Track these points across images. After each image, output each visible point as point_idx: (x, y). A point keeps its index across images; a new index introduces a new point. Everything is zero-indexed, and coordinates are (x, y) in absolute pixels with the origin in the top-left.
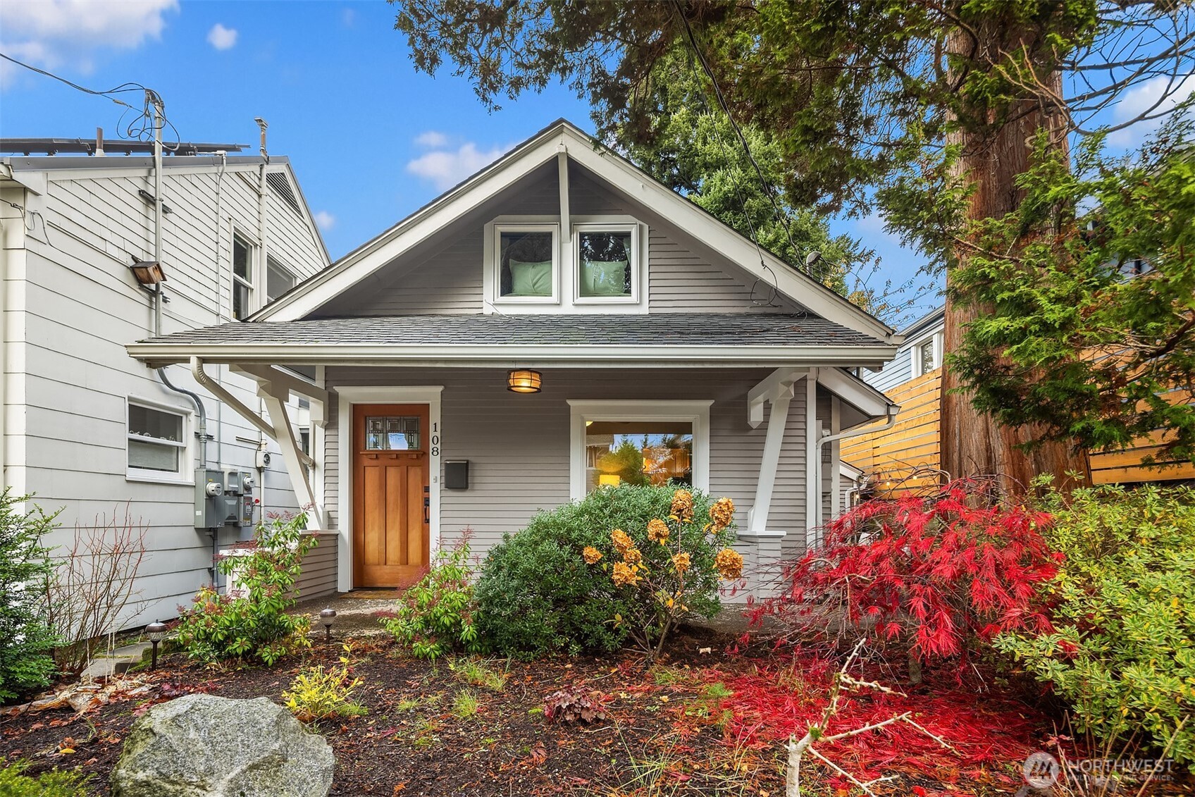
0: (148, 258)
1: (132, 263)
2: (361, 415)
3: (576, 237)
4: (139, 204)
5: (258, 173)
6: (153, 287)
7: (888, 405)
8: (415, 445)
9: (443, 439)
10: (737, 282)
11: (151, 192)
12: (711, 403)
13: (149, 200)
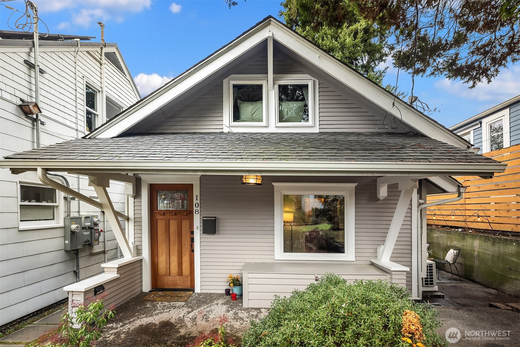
0: (31, 100)
1: (20, 103)
2: (154, 190)
3: (276, 87)
4: (25, 69)
5: (100, 52)
6: (35, 116)
7: (459, 186)
8: (185, 207)
9: (201, 205)
10: (370, 114)
11: (32, 61)
12: (355, 185)
13: (31, 66)
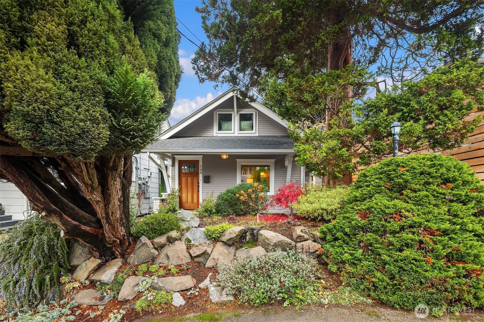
2: (181, 163)
3: (238, 115)
8: (195, 171)
9: (203, 169)
12: (275, 160)
